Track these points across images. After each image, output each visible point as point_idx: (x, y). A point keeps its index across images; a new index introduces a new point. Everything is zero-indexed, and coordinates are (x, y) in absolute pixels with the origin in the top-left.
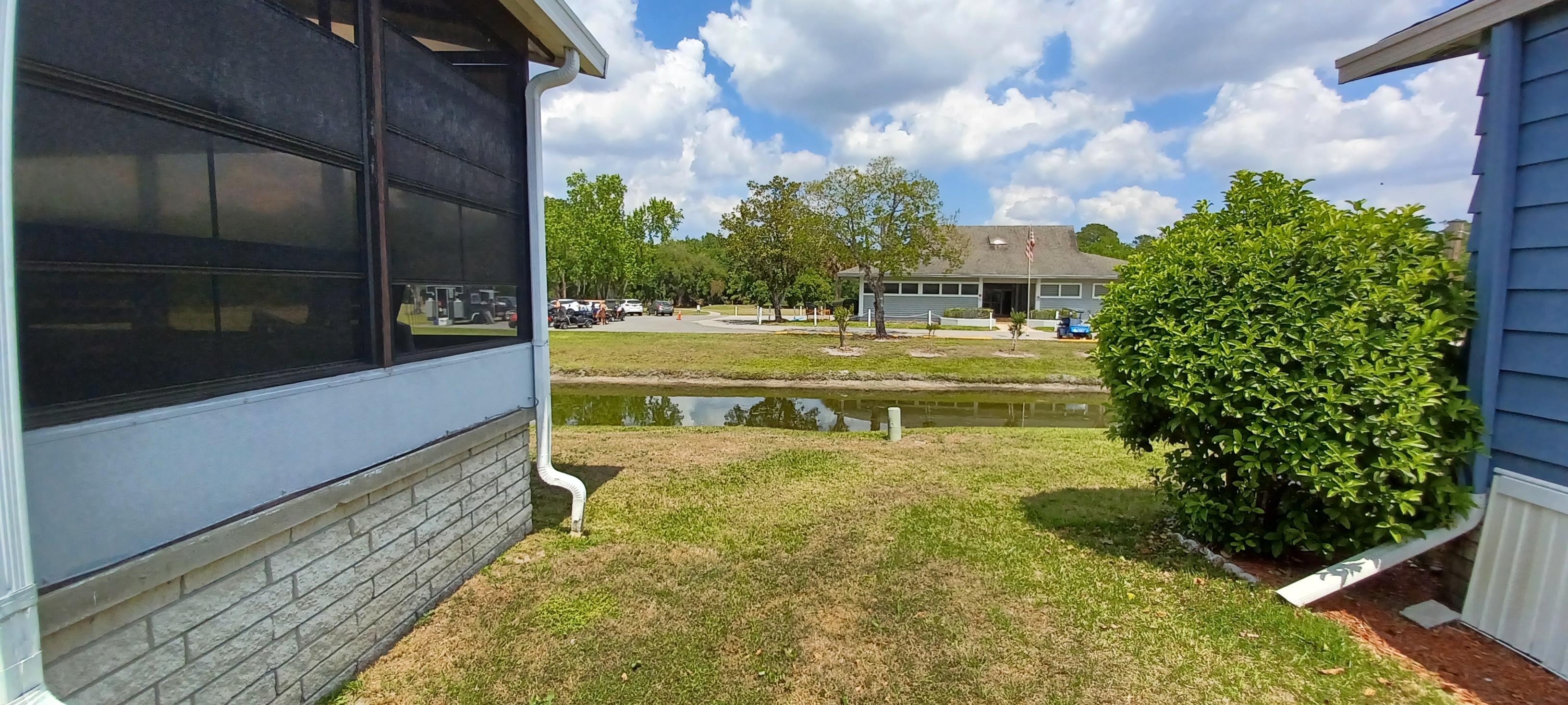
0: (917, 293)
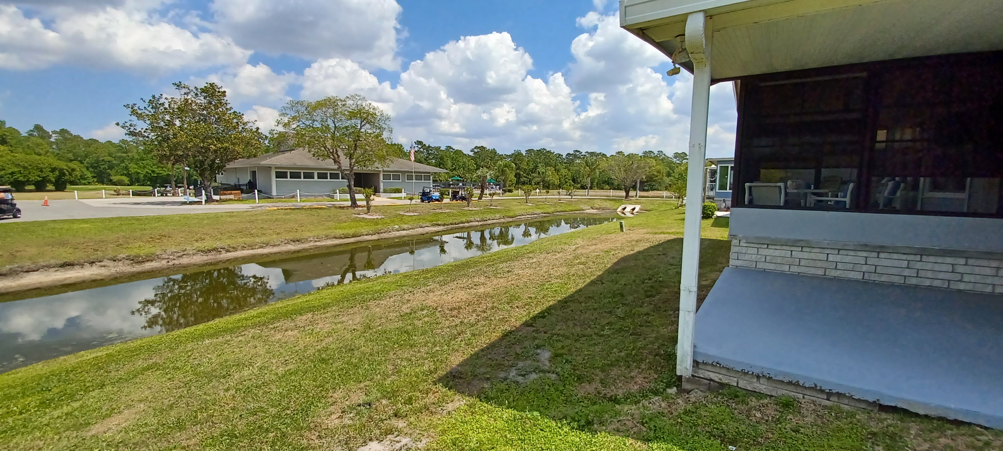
0: (314, 178)
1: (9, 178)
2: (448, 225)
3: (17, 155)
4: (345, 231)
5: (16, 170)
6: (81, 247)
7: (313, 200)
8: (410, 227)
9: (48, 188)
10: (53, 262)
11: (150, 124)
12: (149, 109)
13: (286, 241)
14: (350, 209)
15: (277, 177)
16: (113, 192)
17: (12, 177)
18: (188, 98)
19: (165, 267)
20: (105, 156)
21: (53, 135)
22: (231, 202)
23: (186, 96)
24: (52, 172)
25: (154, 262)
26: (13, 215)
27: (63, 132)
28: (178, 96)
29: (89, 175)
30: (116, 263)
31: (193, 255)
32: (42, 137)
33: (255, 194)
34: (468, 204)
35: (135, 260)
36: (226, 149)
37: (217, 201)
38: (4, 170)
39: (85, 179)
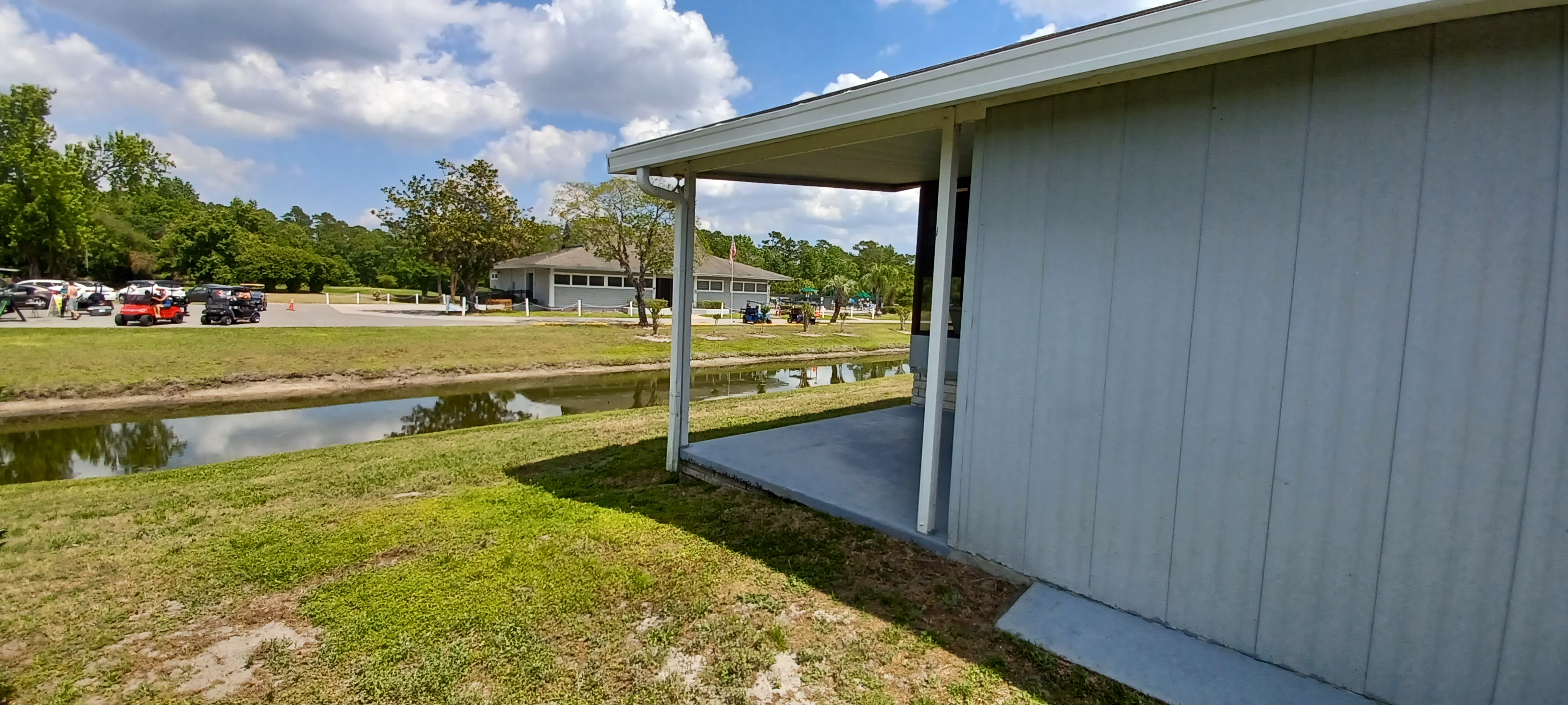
1: (256, 274)
2: (764, 356)
3: (269, 245)
4: (615, 357)
5: (266, 264)
6: (312, 357)
7: (598, 314)
8: (707, 356)
9: (302, 289)
10: (281, 372)
11: (410, 212)
12: (409, 193)
13: (539, 365)
14: (636, 328)
15: (556, 283)
16: (371, 296)
17: (261, 273)
18: (452, 179)
19: (395, 386)
20: (372, 249)
21: (314, 221)
22: (495, 314)
23: (450, 176)
24: (307, 269)
25: (384, 379)
26: (251, 320)
27: (326, 216)
28: (443, 176)
29: (352, 273)
30: (344, 378)
31: (429, 374)
32: (301, 224)
33: (525, 304)
34: (805, 328)
35: (365, 376)
36: (494, 245)
37: (480, 312)
38: (252, 263)
39: (347, 278)
